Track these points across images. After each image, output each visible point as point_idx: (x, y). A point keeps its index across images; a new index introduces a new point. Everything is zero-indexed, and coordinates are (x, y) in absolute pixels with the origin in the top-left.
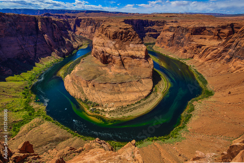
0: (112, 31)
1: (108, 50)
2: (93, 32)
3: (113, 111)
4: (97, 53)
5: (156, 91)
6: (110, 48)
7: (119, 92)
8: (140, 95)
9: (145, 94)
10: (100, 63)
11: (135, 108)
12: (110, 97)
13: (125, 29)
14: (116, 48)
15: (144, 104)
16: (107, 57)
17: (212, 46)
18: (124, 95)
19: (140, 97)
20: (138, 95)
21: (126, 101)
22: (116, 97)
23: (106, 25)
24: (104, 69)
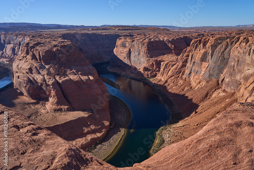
0: (42, 49)
8: (94, 136)
13: (61, 46)
17: (171, 61)
24: (33, 107)
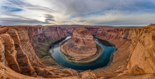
0: (80, 31)
1: (78, 37)
2: (73, 31)
3: (79, 60)
4: (74, 38)
5: (98, 52)
6: (79, 37)
7: (82, 53)
8: (92, 54)
9: (94, 54)
10: (75, 42)
11: (89, 59)
12: (78, 55)
13: (85, 30)
14: (81, 37)
15: (94, 57)
16: (78, 40)
18: (84, 54)
19: (92, 55)
20: (91, 54)
21: (85, 57)
22: (81, 55)
23: (78, 29)
24: (76, 44)
